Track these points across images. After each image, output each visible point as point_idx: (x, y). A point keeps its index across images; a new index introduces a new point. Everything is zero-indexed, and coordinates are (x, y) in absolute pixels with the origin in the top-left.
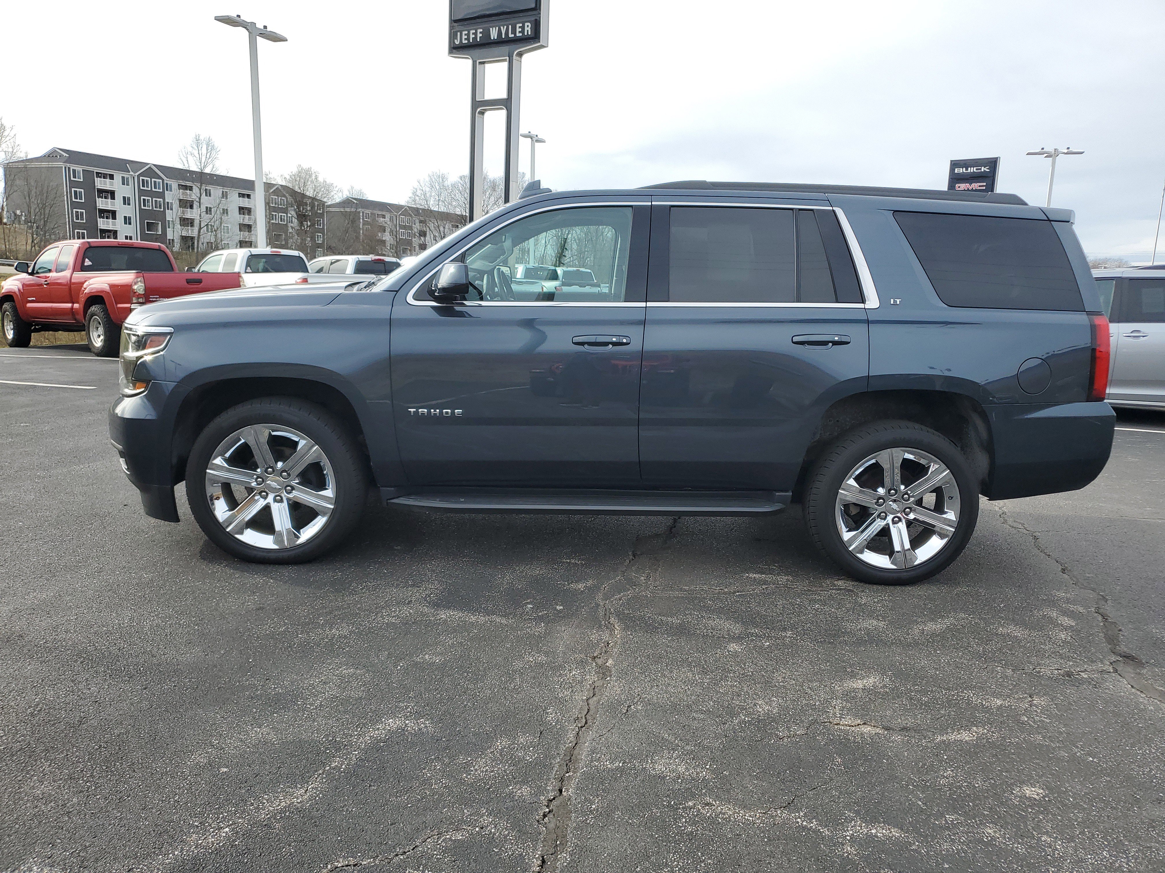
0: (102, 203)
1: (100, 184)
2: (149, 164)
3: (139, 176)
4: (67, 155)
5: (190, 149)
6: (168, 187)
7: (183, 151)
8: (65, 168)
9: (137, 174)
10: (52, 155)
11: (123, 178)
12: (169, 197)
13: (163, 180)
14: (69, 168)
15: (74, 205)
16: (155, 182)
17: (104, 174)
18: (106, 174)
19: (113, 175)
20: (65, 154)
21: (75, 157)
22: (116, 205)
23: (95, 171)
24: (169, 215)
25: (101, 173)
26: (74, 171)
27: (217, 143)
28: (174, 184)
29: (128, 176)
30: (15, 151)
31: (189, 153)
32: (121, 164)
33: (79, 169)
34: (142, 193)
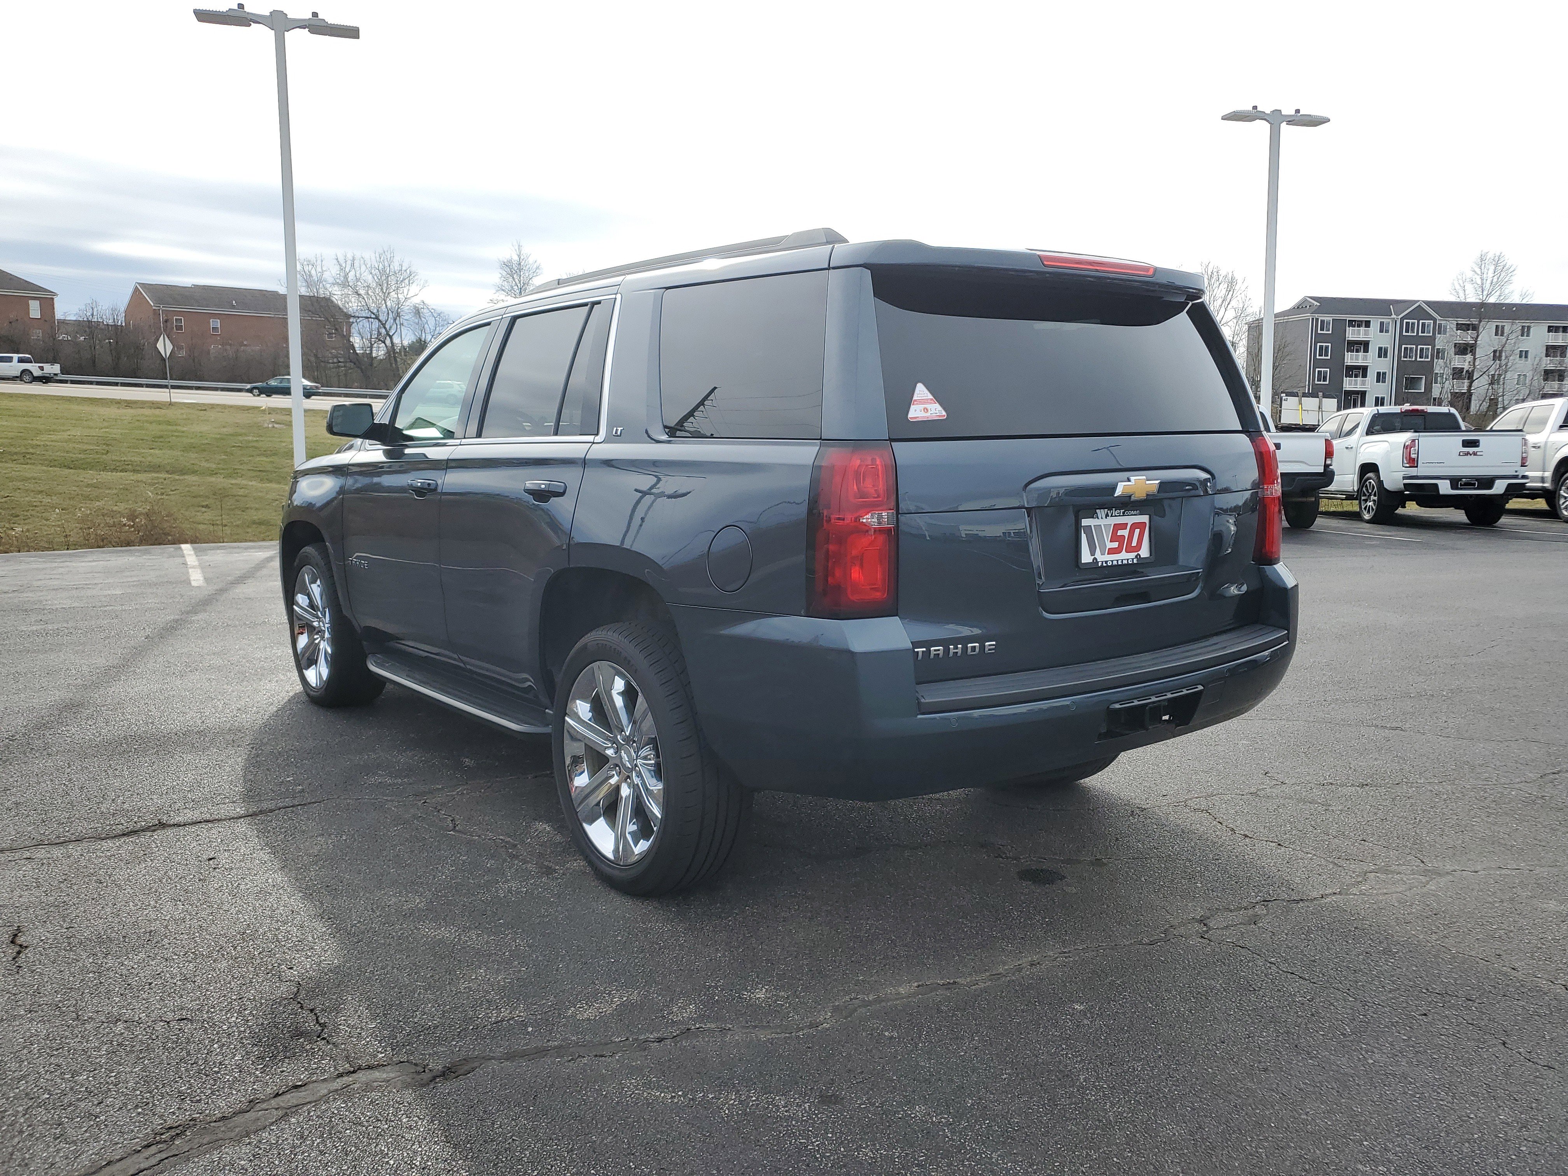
0: (1351, 359)
1: (1352, 334)
2: (1419, 301)
3: (1402, 319)
4: (1318, 304)
5: (1470, 274)
6: (1440, 329)
7: (1460, 277)
8: (1313, 319)
9: (1400, 317)
10: (1300, 307)
11: (1382, 324)
12: (1441, 342)
13: (1435, 320)
14: (1317, 320)
15: (1317, 363)
16: (1423, 324)
17: (1358, 321)
18: (1362, 321)
19: (1370, 321)
20: (1316, 303)
21: (1326, 304)
22: (1370, 359)
23: (1348, 319)
24: (1439, 367)
25: (1355, 321)
26: (1322, 322)
27: (1510, 260)
28: (1450, 324)
29: (1388, 320)
30: (1245, 307)
31: (1468, 280)
32: (1381, 307)
33: (1328, 318)
34: (1403, 340)
